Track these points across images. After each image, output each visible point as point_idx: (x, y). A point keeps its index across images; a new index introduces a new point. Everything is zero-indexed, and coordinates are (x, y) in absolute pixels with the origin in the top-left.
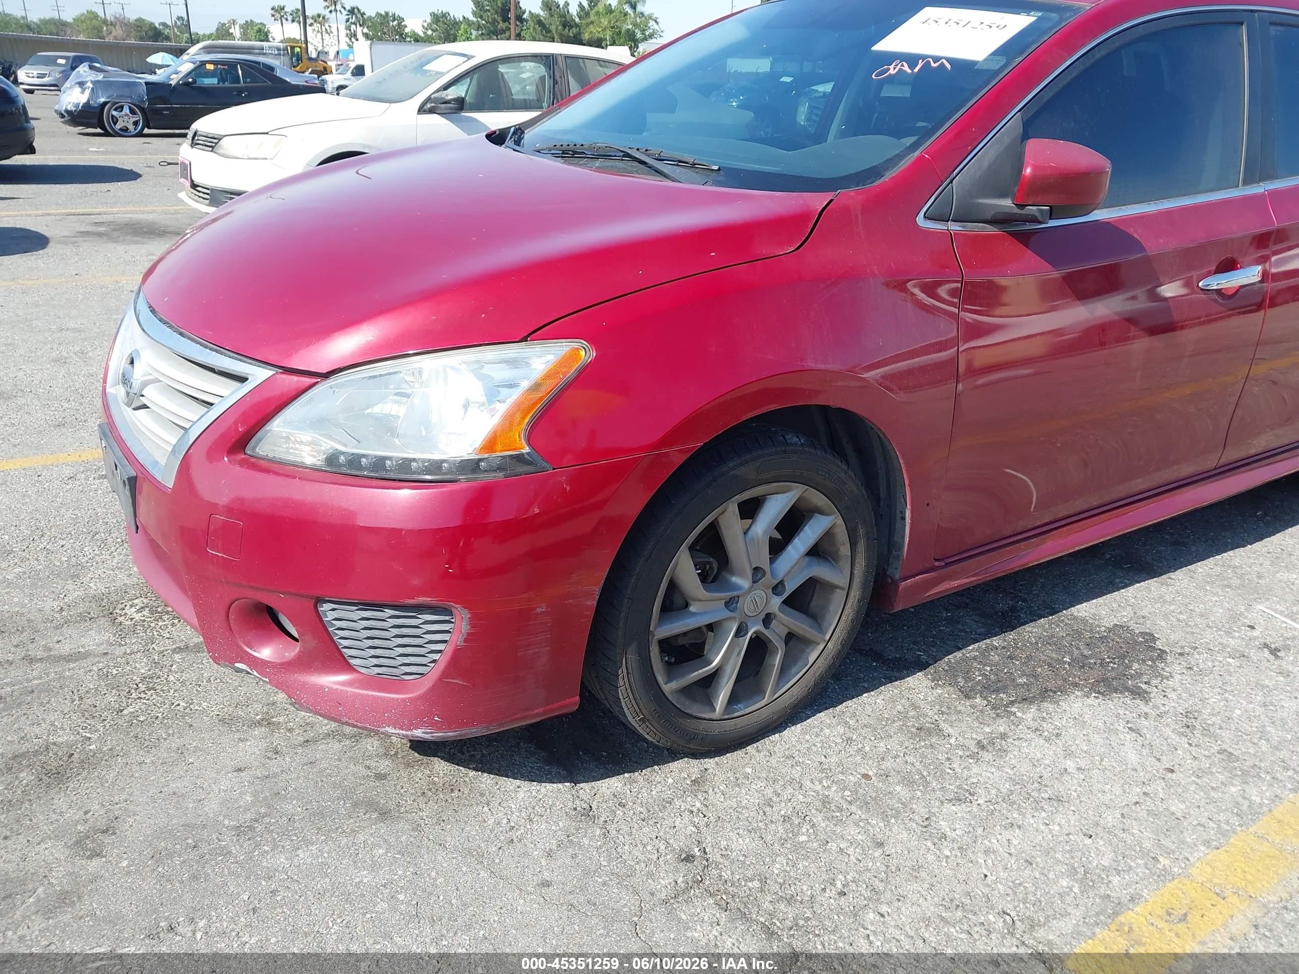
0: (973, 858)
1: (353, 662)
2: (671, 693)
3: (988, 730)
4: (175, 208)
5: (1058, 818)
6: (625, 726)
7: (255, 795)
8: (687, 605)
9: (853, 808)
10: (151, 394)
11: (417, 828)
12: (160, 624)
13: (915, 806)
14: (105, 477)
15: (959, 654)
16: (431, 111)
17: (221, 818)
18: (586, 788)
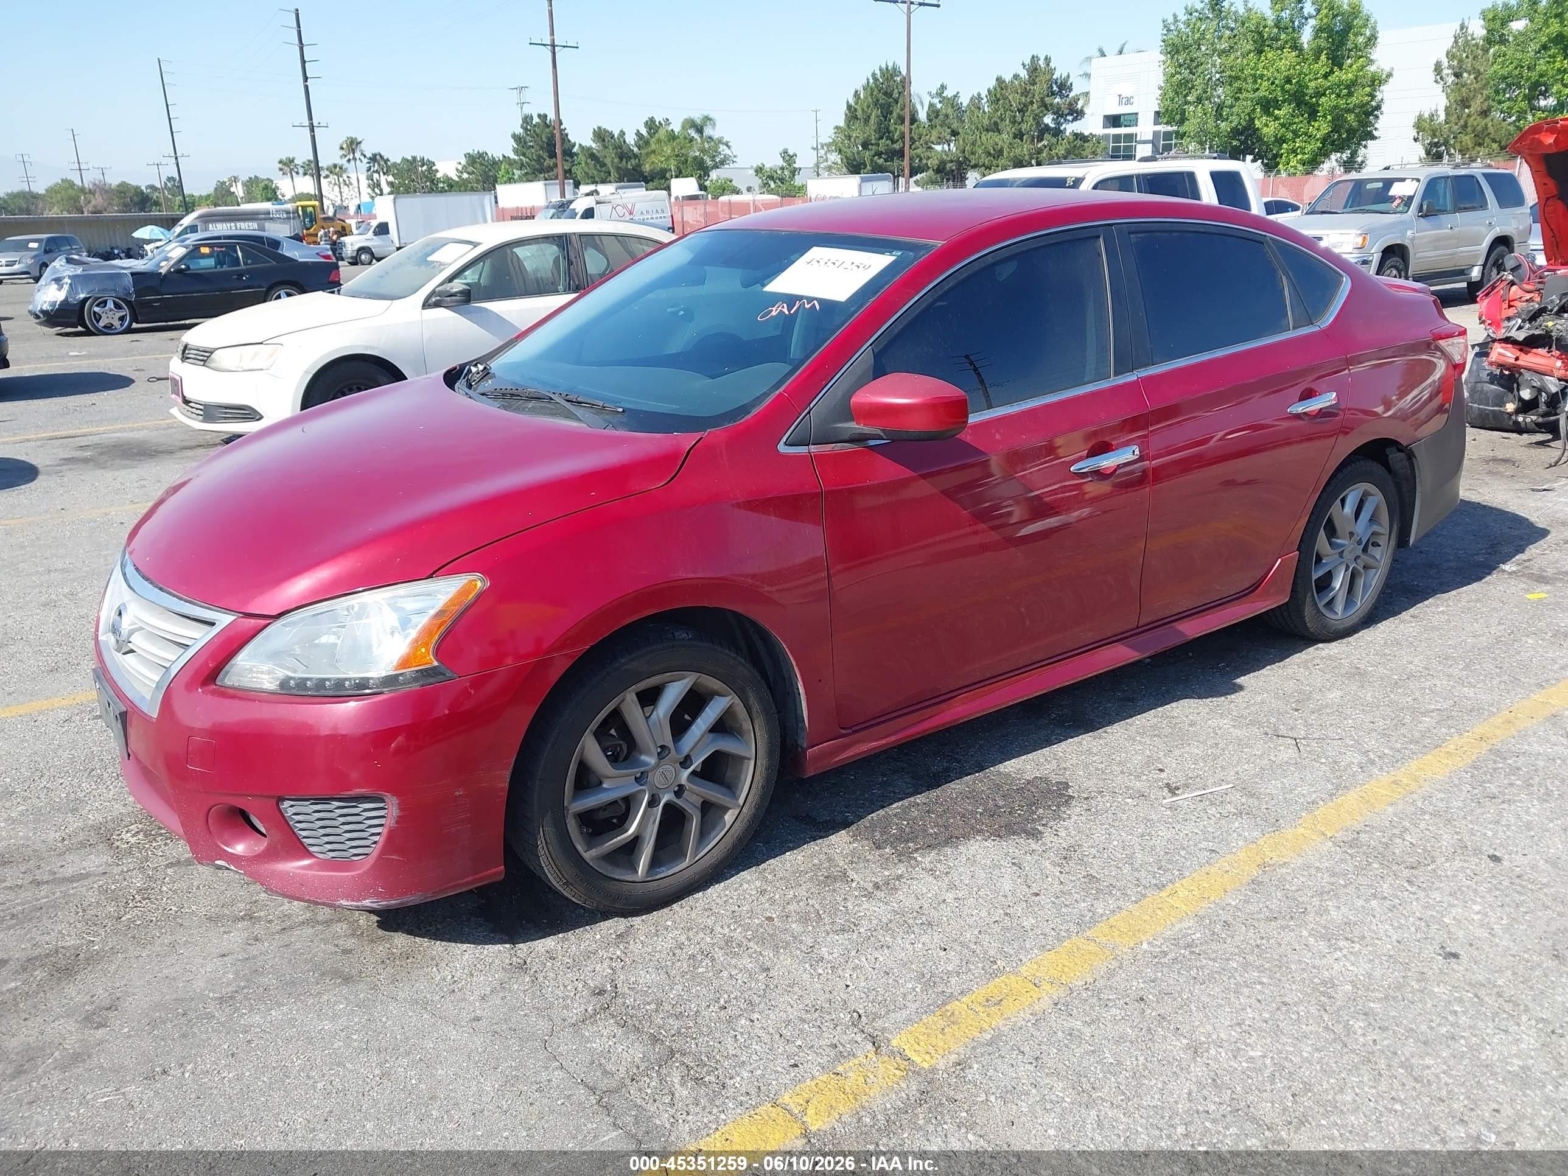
0: (842, 974)
1: (311, 849)
2: (592, 860)
3: (887, 873)
4: (167, 421)
5: (924, 939)
6: (551, 889)
7: (236, 973)
8: (601, 783)
9: (751, 944)
10: (137, 641)
11: (375, 987)
12: (154, 844)
13: (804, 938)
14: (100, 717)
15: (881, 812)
16: (437, 305)
17: (207, 992)
18: (523, 947)
